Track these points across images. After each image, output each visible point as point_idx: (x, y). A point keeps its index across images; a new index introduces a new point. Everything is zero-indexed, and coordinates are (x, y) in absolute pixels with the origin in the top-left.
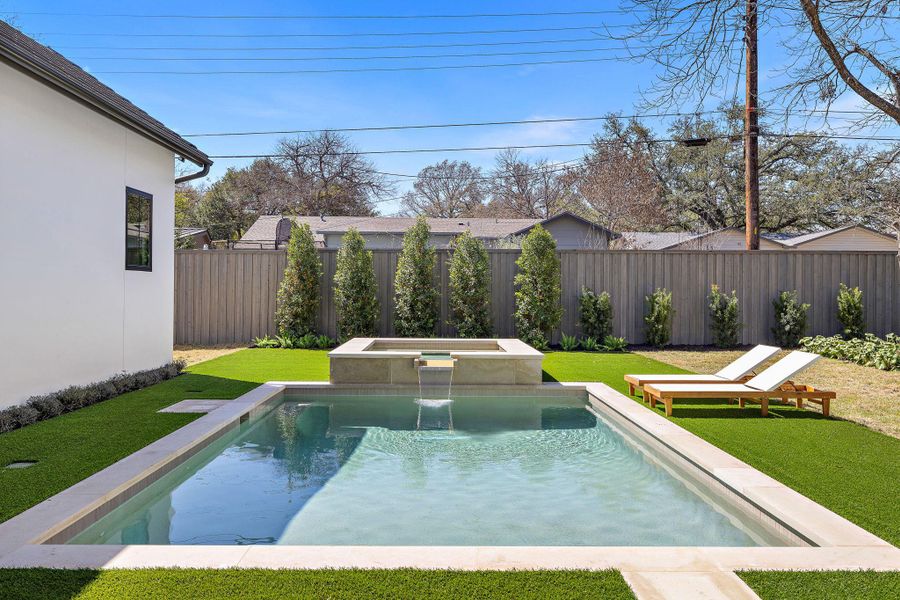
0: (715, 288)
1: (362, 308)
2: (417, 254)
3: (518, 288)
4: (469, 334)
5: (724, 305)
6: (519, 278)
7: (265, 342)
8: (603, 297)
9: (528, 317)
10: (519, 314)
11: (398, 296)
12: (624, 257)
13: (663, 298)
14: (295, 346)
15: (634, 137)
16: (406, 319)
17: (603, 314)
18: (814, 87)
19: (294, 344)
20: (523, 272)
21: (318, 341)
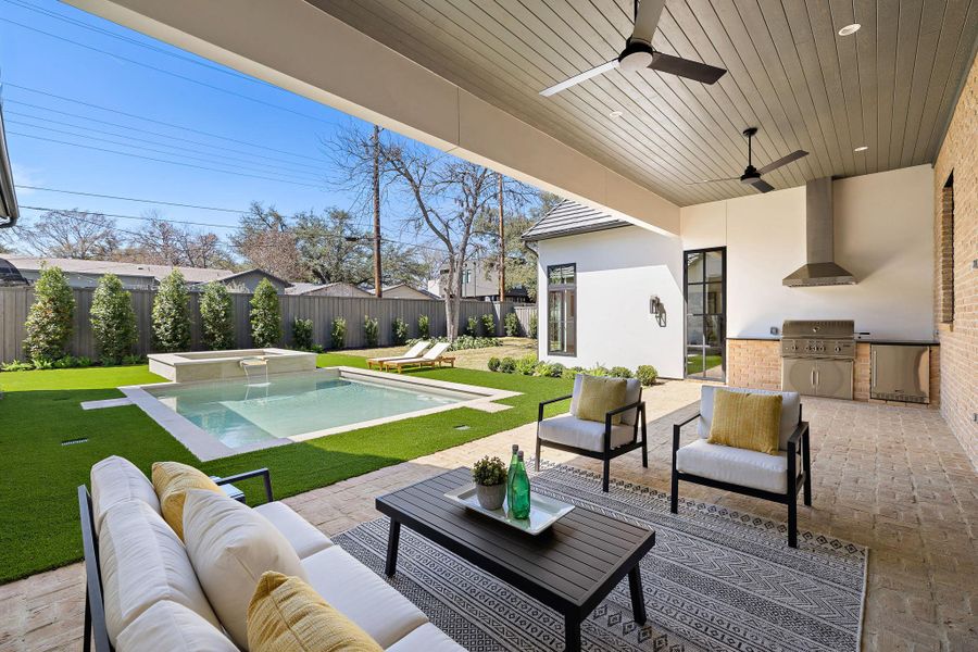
0: (366, 317)
1: (125, 334)
2: (176, 294)
3: (253, 317)
4: (220, 348)
5: (371, 326)
6: (255, 311)
7: (14, 366)
8: (308, 322)
9: (261, 335)
10: (256, 333)
11: (158, 326)
12: (317, 300)
13: (341, 323)
14: (54, 367)
15: (271, 219)
16: (167, 341)
17: (308, 332)
18: (412, 223)
19: (52, 365)
20: (257, 308)
21: (80, 362)
